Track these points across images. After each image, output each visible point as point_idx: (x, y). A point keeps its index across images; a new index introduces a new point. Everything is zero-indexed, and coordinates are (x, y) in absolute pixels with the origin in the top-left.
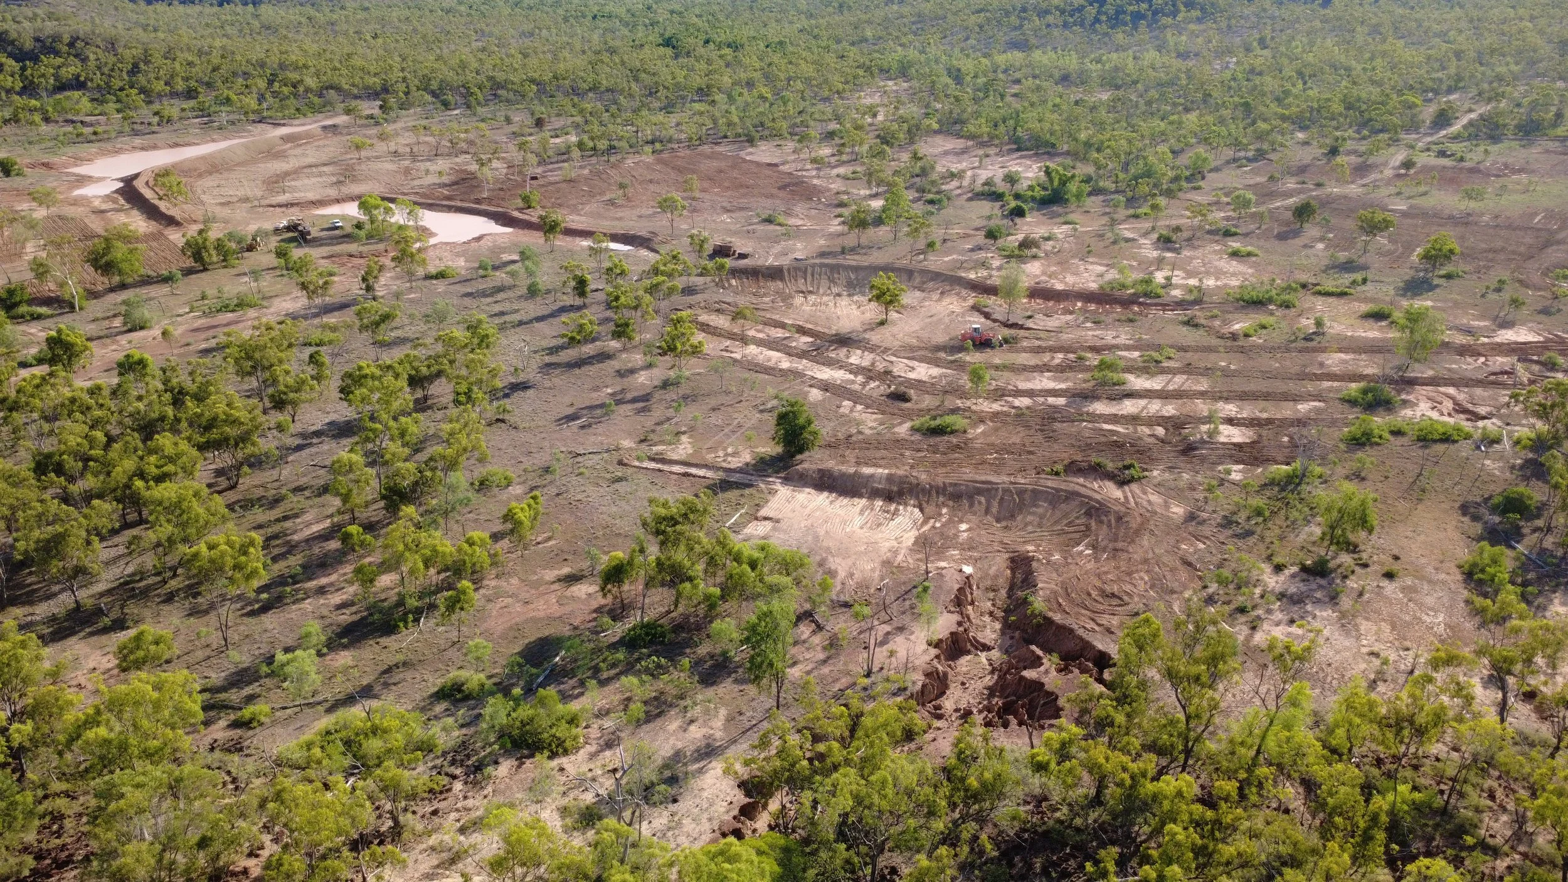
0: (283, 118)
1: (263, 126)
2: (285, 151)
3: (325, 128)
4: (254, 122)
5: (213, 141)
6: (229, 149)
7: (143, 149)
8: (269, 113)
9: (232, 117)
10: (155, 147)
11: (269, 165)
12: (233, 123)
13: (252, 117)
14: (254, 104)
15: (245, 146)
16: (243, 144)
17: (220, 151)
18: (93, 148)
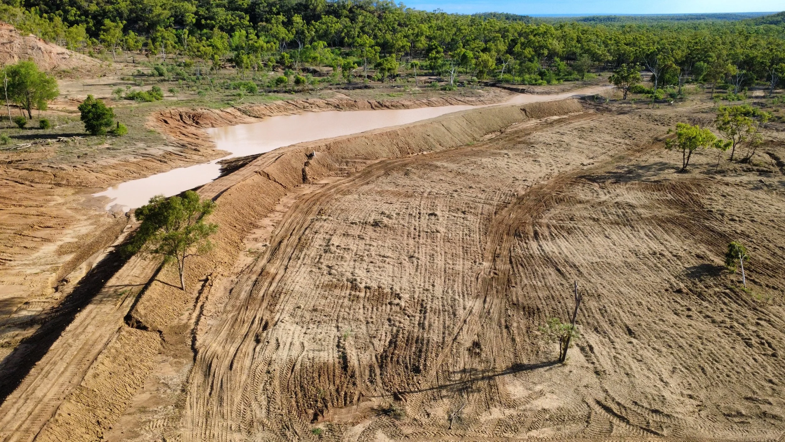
0: (523, 83)
1: (498, 90)
2: (527, 132)
3: (583, 99)
4: (486, 84)
5: (429, 104)
6: (438, 121)
7: (338, 107)
8: (507, 76)
9: (462, 78)
10: (352, 106)
11: (501, 162)
12: (462, 84)
13: (487, 79)
14: (492, 63)
15: (468, 118)
16: (465, 116)
17: (424, 124)
18: (279, 100)
